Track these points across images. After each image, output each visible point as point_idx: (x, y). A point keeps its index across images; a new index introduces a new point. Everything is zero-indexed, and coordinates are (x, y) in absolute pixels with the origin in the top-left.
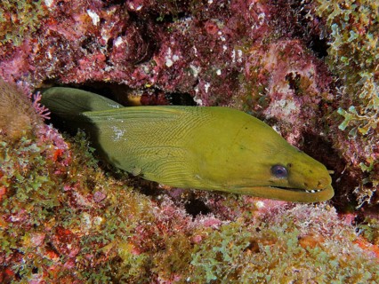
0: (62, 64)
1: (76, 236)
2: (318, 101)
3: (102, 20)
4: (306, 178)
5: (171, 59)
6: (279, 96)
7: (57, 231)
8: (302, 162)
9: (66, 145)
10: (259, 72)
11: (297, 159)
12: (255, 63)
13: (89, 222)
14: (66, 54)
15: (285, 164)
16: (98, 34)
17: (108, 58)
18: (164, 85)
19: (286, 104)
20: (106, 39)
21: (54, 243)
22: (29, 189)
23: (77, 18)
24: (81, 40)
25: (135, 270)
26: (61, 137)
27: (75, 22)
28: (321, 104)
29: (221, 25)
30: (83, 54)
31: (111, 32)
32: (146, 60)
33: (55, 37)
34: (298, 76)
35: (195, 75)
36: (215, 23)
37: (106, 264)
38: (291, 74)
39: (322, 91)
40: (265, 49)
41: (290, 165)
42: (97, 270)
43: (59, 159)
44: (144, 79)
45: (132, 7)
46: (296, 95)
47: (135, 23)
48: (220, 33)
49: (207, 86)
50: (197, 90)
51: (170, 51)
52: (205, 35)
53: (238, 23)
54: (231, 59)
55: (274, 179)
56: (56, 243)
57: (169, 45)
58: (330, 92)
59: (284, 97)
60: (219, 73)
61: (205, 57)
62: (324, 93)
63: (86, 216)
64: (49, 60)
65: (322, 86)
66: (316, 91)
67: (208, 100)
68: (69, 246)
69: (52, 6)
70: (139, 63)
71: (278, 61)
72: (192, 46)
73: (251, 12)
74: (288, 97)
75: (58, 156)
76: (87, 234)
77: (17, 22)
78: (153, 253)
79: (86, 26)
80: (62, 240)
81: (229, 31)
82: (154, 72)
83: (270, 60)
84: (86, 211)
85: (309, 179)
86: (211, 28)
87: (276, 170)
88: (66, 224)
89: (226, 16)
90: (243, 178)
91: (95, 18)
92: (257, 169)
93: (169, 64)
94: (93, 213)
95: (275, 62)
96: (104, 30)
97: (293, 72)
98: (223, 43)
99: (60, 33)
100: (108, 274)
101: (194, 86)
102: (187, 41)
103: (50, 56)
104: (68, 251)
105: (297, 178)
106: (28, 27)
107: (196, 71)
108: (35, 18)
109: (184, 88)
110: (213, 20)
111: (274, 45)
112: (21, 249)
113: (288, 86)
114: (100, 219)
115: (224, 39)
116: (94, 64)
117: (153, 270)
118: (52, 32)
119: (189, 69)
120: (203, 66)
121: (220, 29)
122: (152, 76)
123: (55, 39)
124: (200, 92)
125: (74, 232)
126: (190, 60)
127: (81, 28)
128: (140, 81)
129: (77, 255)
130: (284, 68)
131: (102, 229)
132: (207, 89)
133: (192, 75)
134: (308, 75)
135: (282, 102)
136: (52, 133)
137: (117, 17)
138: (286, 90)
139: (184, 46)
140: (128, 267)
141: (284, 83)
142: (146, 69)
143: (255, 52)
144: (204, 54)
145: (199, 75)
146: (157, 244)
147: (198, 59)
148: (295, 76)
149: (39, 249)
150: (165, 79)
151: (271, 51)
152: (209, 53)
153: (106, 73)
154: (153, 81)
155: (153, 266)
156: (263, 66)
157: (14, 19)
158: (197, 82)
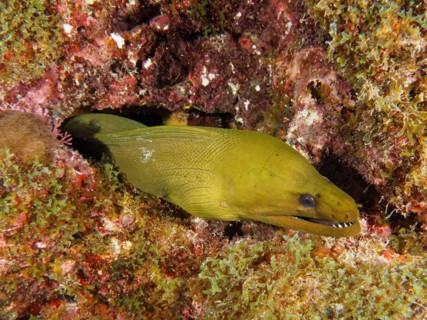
0: (92, 91)
1: (105, 261)
2: (339, 109)
3: (127, 43)
4: (333, 210)
5: (207, 77)
6: (302, 107)
7: (87, 257)
8: (331, 193)
9: (91, 171)
10: (284, 84)
11: (325, 190)
12: (281, 74)
13: (117, 247)
14: (95, 79)
15: (314, 194)
16: (125, 57)
17: (139, 81)
18: (203, 105)
19: (309, 114)
20: (134, 61)
21: (85, 270)
22: (48, 214)
23: (101, 42)
24: (108, 64)
25: (169, 295)
26: (85, 162)
27: (99, 47)
28: (344, 111)
29: (254, 38)
30: (114, 79)
31: (139, 54)
32: (180, 81)
33: (81, 63)
34: (319, 84)
35: (234, 93)
36: (248, 37)
37: (138, 290)
38: (312, 83)
39: (343, 97)
40: (290, 59)
41: (319, 196)
42: (130, 296)
43: (84, 184)
44: (182, 100)
45: (159, 27)
46: (318, 103)
47: (163, 44)
48: (254, 47)
49: (247, 103)
50: (237, 109)
51: (205, 70)
52: (239, 49)
53: (271, 35)
54: (268, 73)
55: (301, 208)
56: (87, 270)
57: (204, 64)
58: (352, 98)
59: (306, 106)
60: (258, 88)
61: (243, 73)
62: (345, 100)
63: (115, 241)
64: (77, 87)
65: (344, 93)
66: (337, 98)
67: (249, 117)
68: (100, 273)
69: (72, 32)
70: (174, 84)
71: (301, 70)
72: (228, 63)
73: (279, 22)
74: (310, 107)
75: (82, 182)
76: (116, 259)
77: (39, 51)
78: (187, 277)
79: (111, 49)
80: (93, 267)
81: (263, 45)
82: (191, 92)
83: (294, 71)
84: (114, 235)
85: (337, 212)
86: (245, 42)
87: (304, 199)
88: (94, 250)
89: (258, 28)
90: (270, 206)
91: (120, 41)
92: (285, 196)
93: (205, 83)
94: (121, 237)
95: (299, 72)
96: (130, 53)
97: (315, 80)
98: (259, 57)
99: (86, 58)
100: (140, 299)
101: (235, 104)
102: (222, 58)
103: (78, 83)
104: (100, 277)
105: (325, 210)
106: (51, 55)
107: (235, 88)
108: (55, 46)
109: (225, 107)
110: (247, 34)
111: (298, 54)
112: (51, 276)
113: (310, 95)
114: (129, 244)
115: (259, 53)
116: (126, 88)
117: (187, 295)
118: (76, 58)
119: (228, 87)
120: (241, 82)
121: (254, 44)
122: (189, 96)
123: (81, 66)
124: (241, 110)
125: (103, 257)
126: (228, 78)
127: (105, 52)
128: (177, 103)
129: (108, 281)
130: (307, 77)
131: (131, 253)
132: (246, 107)
133: (231, 93)
134: (329, 82)
135: (304, 113)
136: (76, 158)
137: (143, 39)
138: (308, 100)
139: (220, 63)
140: (162, 292)
141: (306, 93)
142: (183, 90)
143: (280, 63)
144: (241, 70)
145: (238, 92)
146: (190, 268)
147: (236, 76)
148: (316, 84)
149: (69, 275)
150: (203, 99)
151: (295, 61)
152: (247, 69)
153: (141, 97)
154: (190, 102)
155: (187, 290)
156: (288, 77)
157: (35, 48)
158: (237, 100)
